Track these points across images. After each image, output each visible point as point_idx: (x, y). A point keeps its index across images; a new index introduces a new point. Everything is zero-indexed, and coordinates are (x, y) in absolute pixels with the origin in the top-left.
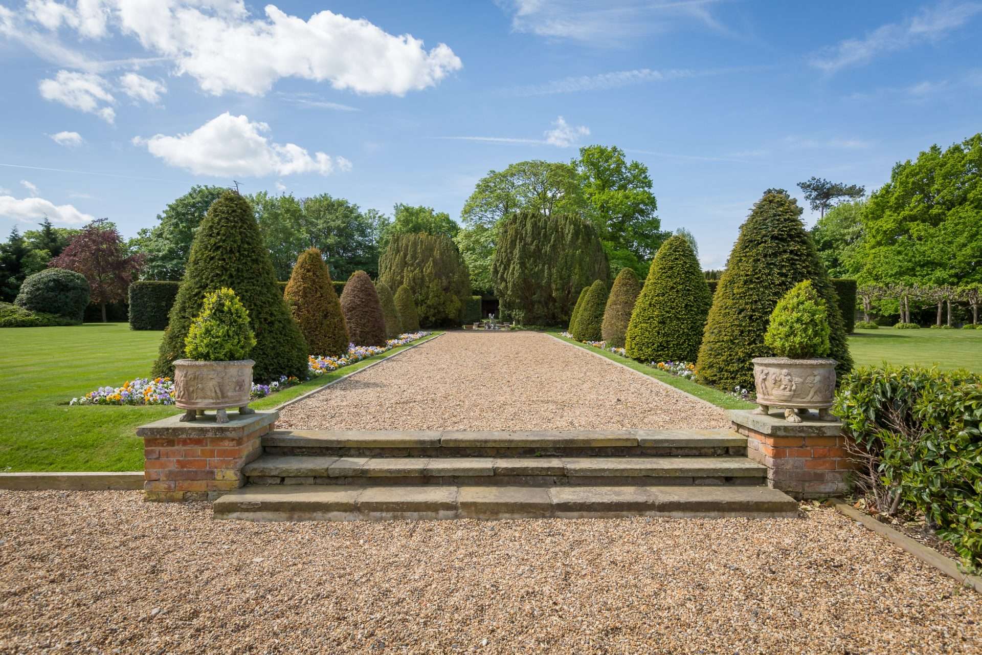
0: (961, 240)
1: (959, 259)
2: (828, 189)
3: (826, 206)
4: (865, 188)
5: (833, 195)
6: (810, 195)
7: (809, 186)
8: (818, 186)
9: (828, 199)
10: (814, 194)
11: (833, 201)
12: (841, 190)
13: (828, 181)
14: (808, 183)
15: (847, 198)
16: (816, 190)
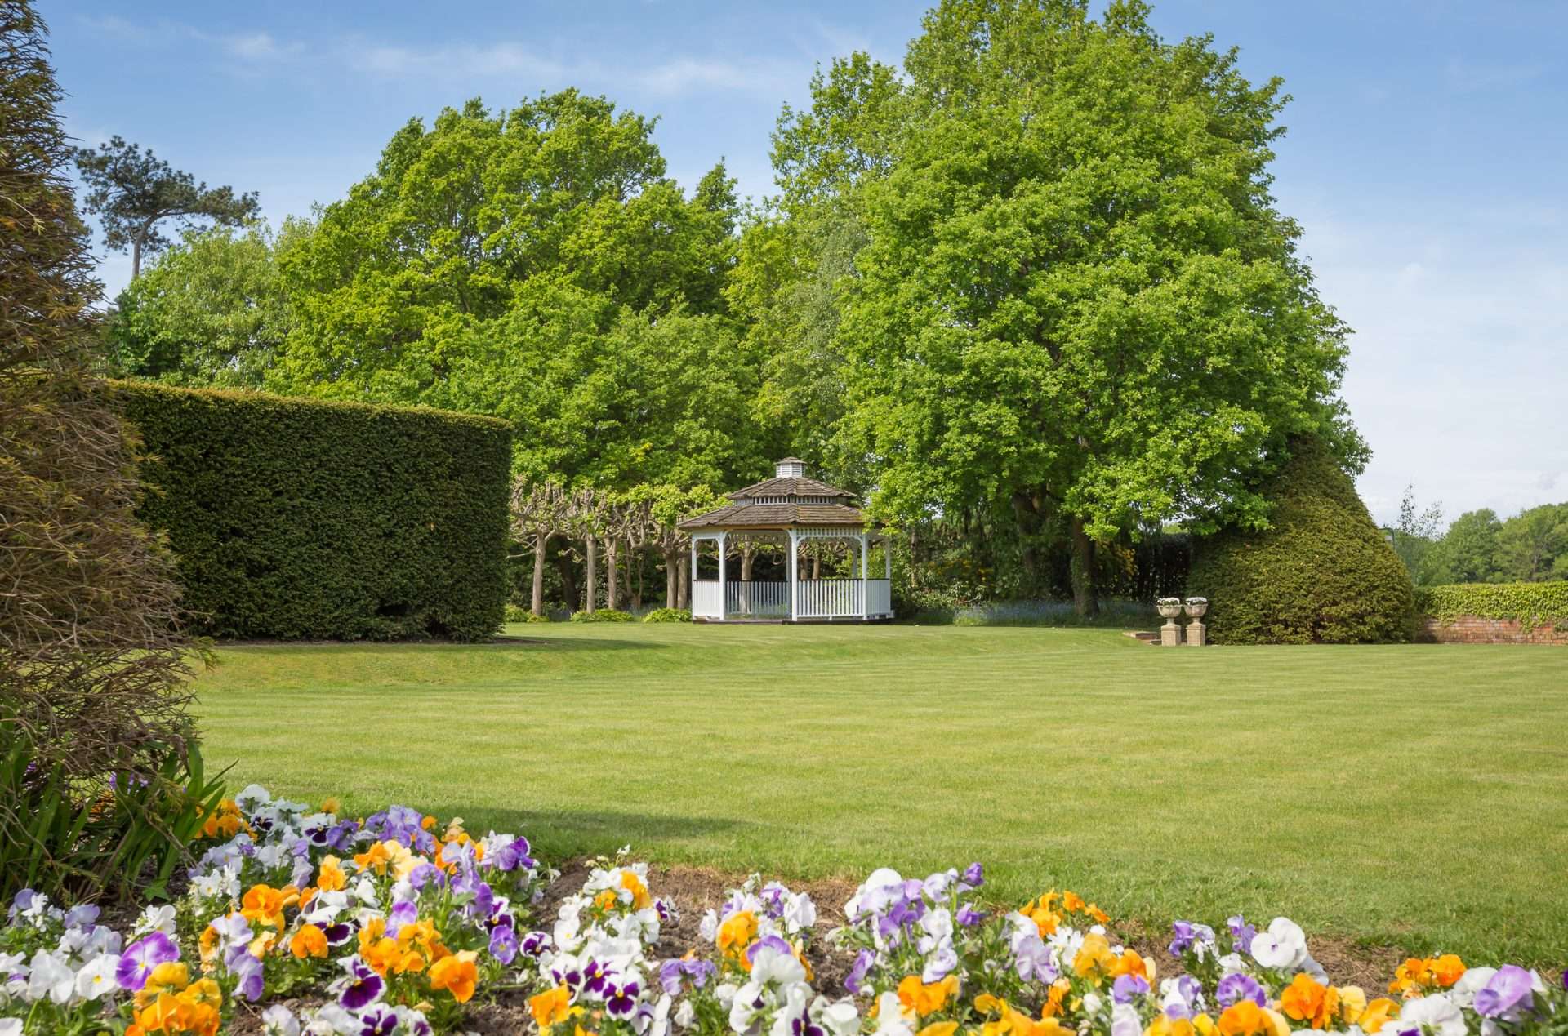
0: (564, 363)
1: (569, 416)
2: (159, 185)
3: (147, 240)
4: (260, 202)
5: (168, 207)
6: (104, 196)
7: (102, 163)
8: (128, 168)
9: (155, 217)
10: (115, 192)
11: (169, 227)
12: (193, 196)
13: (159, 160)
14: (100, 154)
15: (210, 222)
16: (121, 181)
